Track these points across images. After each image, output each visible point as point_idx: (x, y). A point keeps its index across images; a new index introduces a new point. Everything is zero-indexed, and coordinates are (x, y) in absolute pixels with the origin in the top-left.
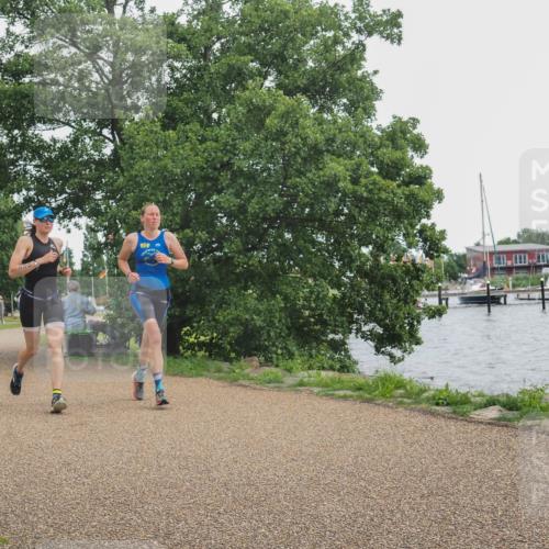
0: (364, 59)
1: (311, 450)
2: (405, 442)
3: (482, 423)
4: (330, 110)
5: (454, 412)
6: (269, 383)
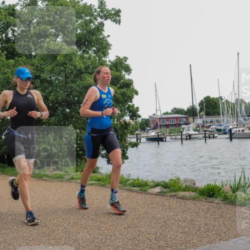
0: (103, 31)
3: (152, 194)
4: (88, 53)
5: (141, 190)
6: (57, 178)
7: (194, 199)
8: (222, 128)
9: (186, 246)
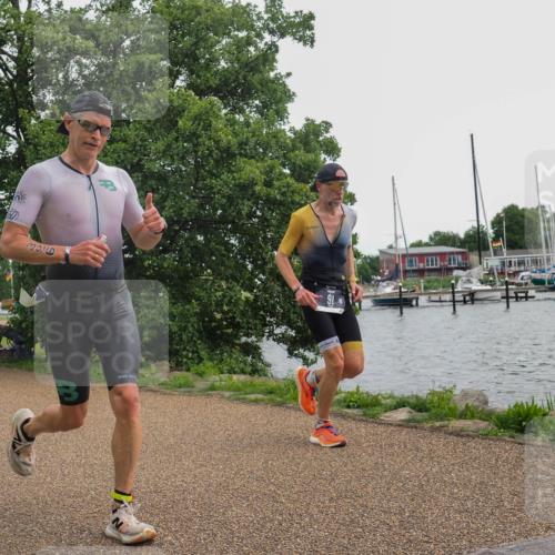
0: (276, 61)
1: (220, 455)
3: (391, 424)
4: (242, 111)
5: (365, 415)
6: (180, 387)
7: (485, 436)
8: (546, 276)
9: (470, 541)
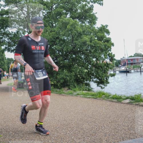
0: (93, 10)
1: (81, 111)
2: (105, 109)
3: (125, 103)
5: (118, 101)
